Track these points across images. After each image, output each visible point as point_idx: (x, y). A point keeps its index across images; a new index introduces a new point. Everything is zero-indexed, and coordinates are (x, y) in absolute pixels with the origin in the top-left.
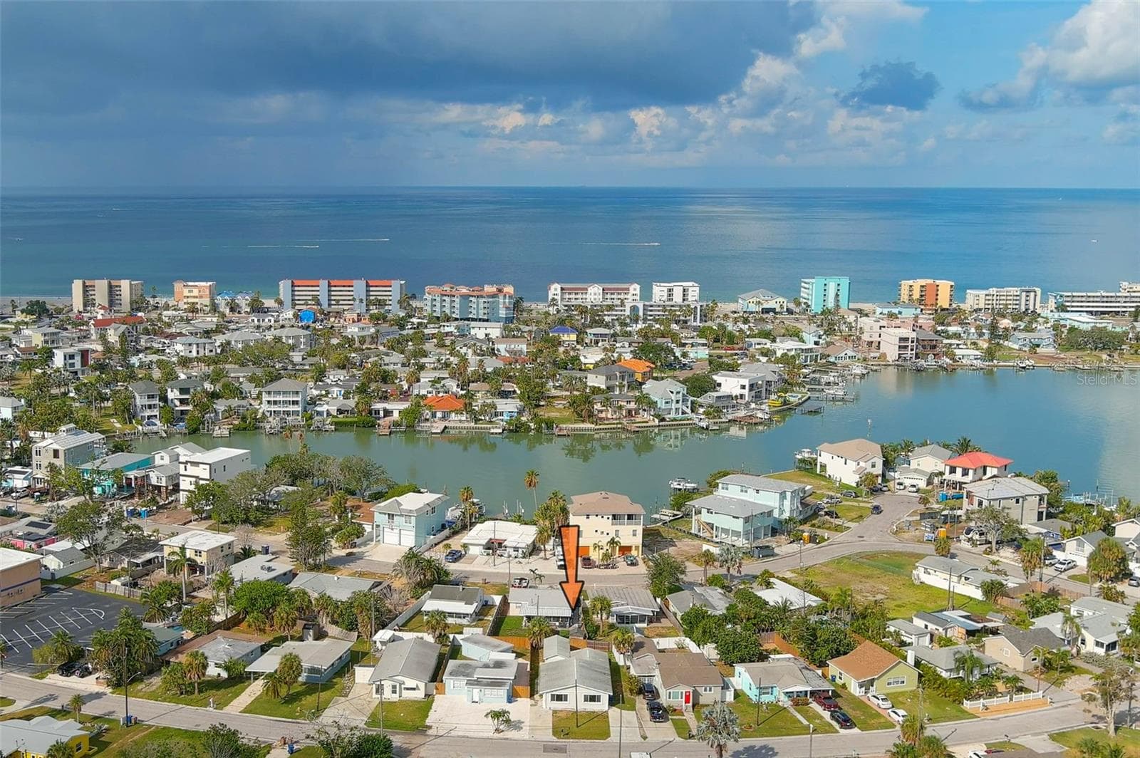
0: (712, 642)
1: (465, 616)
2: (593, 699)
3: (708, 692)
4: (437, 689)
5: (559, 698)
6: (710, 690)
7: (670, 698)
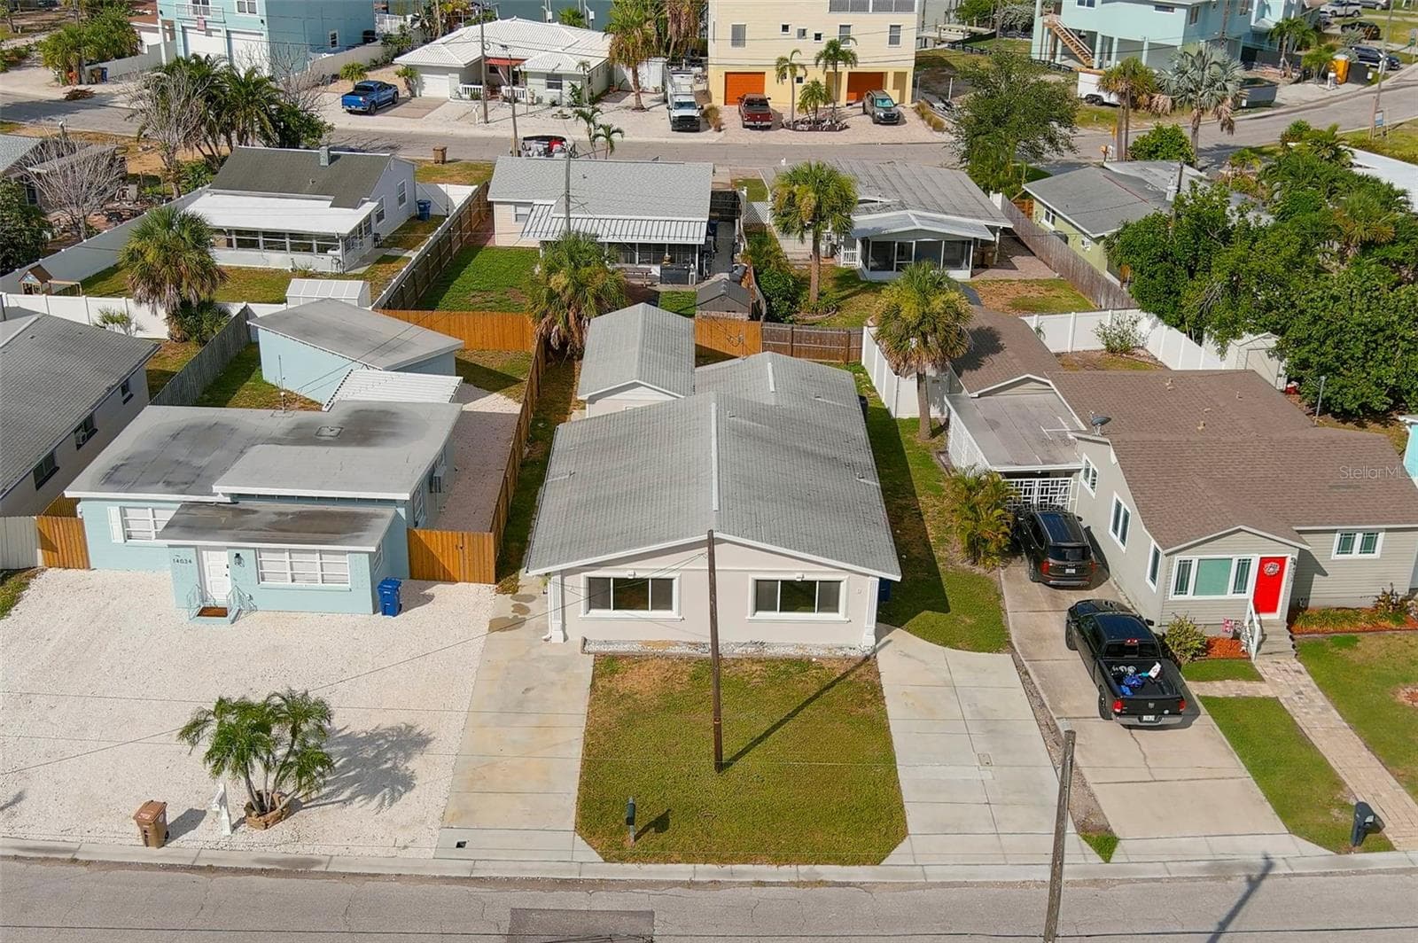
0: (1264, 327)
1: (325, 243)
2: (798, 596)
3: (1356, 553)
4: (47, 545)
5: (631, 594)
6: (1368, 545)
7: (1181, 587)
